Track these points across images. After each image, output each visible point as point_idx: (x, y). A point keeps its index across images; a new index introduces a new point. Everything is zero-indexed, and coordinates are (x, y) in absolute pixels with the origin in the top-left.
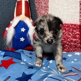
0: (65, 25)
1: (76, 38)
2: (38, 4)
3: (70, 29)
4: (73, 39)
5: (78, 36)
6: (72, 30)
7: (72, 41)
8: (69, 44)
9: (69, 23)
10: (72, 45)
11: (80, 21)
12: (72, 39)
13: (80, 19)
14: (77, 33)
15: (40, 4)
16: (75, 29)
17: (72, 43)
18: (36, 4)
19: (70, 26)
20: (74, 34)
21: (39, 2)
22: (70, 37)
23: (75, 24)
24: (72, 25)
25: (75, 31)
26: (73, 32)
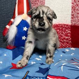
0: (59, 25)
1: (68, 36)
2: (34, 5)
3: (63, 29)
4: (66, 37)
5: (69, 34)
6: (65, 29)
7: (64, 38)
8: (63, 41)
9: (63, 24)
10: (65, 42)
11: (71, 22)
12: (64, 37)
13: (71, 20)
14: (69, 32)
15: (36, 5)
16: (67, 29)
17: (65, 40)
18: (32, 5)
19: (63, 26)
20: (66, 32)
21: (35, 3)
22: (63, 35)
23: (67, 24)
24: (65, 25)
25: (67, 30)
26: (66, 31)
